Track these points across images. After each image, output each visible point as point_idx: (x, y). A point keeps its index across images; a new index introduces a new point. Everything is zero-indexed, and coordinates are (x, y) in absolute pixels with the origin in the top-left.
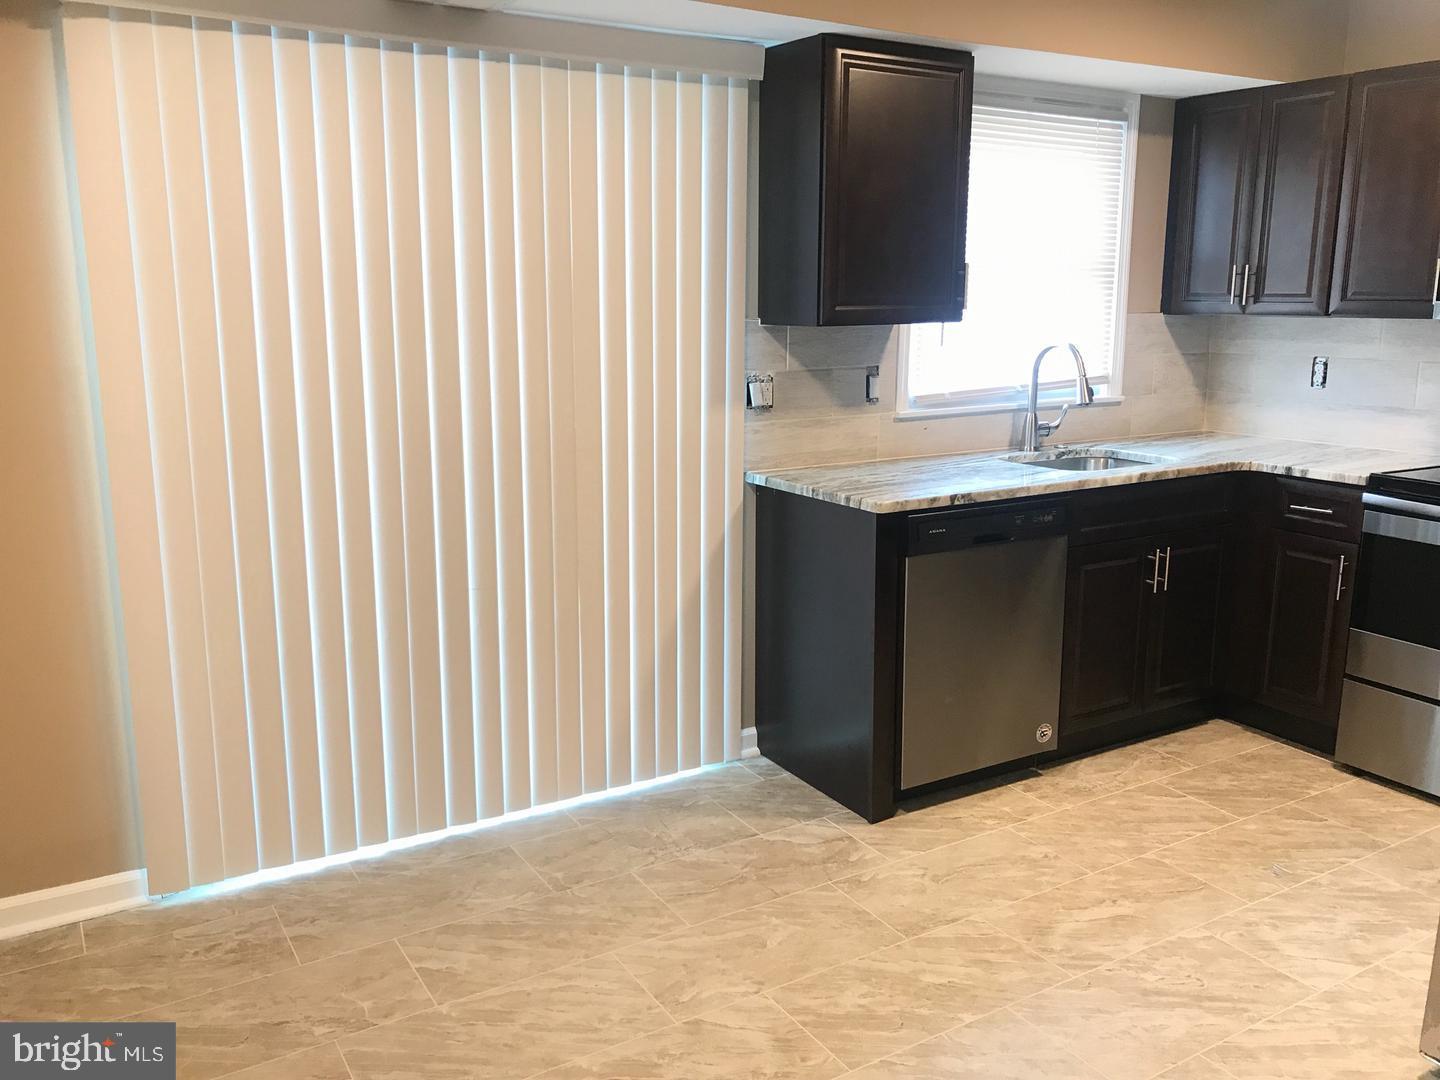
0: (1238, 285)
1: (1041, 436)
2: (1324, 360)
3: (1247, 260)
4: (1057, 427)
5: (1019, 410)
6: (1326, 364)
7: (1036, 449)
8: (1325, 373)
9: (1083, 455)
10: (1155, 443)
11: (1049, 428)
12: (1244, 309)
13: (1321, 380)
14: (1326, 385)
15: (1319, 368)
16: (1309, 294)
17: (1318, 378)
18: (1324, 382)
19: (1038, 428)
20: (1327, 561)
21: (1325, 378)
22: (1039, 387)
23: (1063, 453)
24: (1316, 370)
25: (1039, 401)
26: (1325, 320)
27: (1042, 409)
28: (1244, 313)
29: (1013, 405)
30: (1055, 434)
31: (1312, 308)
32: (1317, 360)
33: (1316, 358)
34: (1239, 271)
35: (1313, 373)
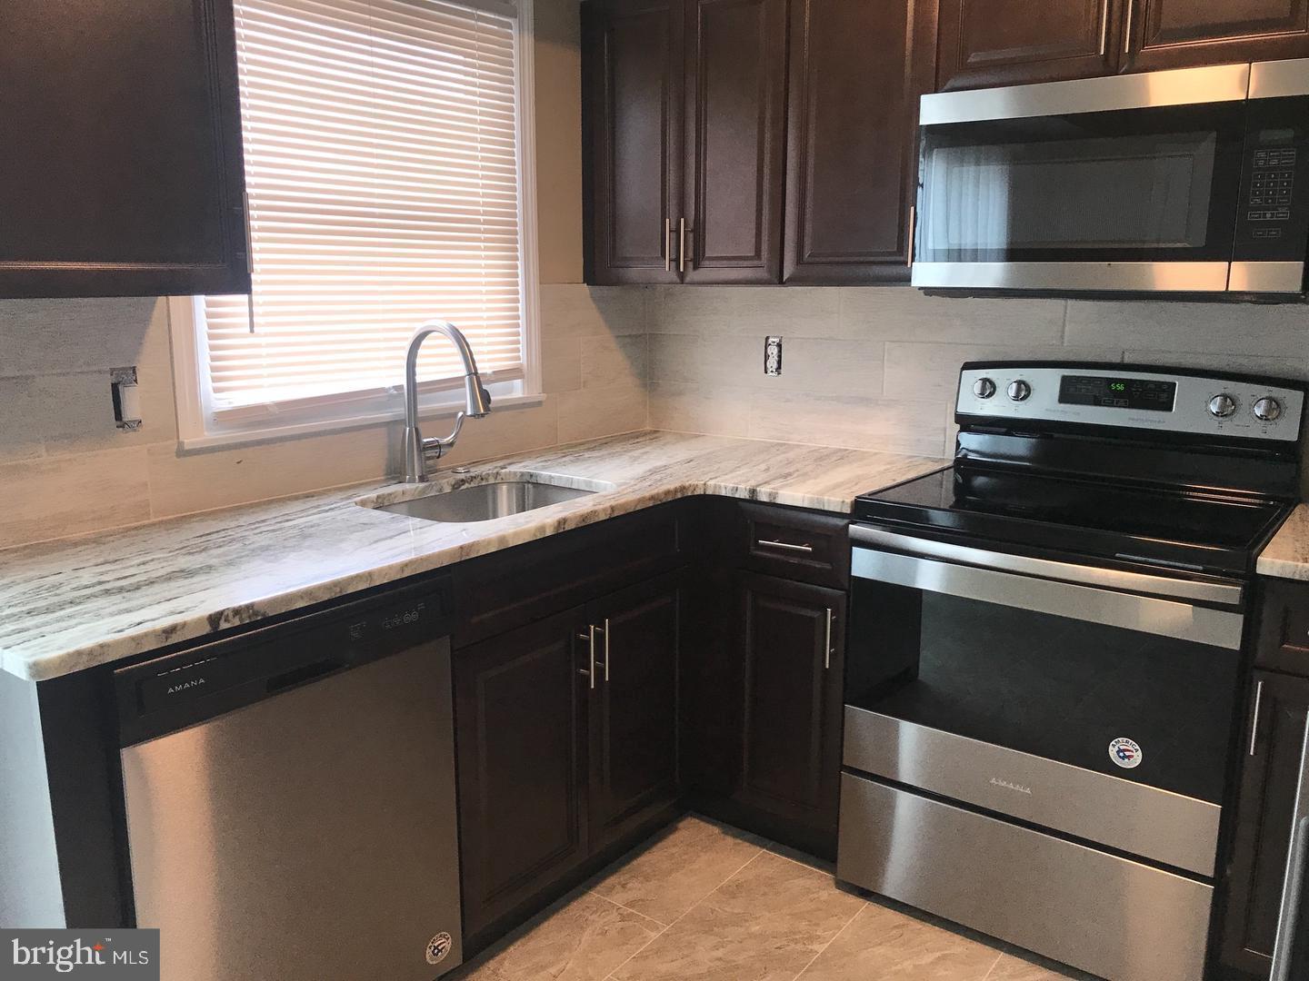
0: (673, 244)
1: (429, 458)
2: (777, 340)
3: (682, 212)
4: (451, 444)
5: (395, 422)
6: (779, 346)
7: (422, 479)
8: (780, 357)
9: (492, 481)
10: (587, 455)
11: (439, 446)
12: (682, 276)
13: (775, 366)
14: (782, 371)
15: (773, 350)
16: (758, 254)
17: (772, 363)
18: (779, 367)
19: (423, 448)
20: (809, 613)
21: (779, 362)
22: (418, 389)
23: (463, 481)
24: (769, 352)
25: (420, 407)
26: (778, 289)
27: (425, 419)
28: (682, 282)
29: (386, 415)
30: (448, 454)
31: (762, 274)
32: (770, 340)
33: (767, 338)
34: (674, 227)
35: (767, 357)
